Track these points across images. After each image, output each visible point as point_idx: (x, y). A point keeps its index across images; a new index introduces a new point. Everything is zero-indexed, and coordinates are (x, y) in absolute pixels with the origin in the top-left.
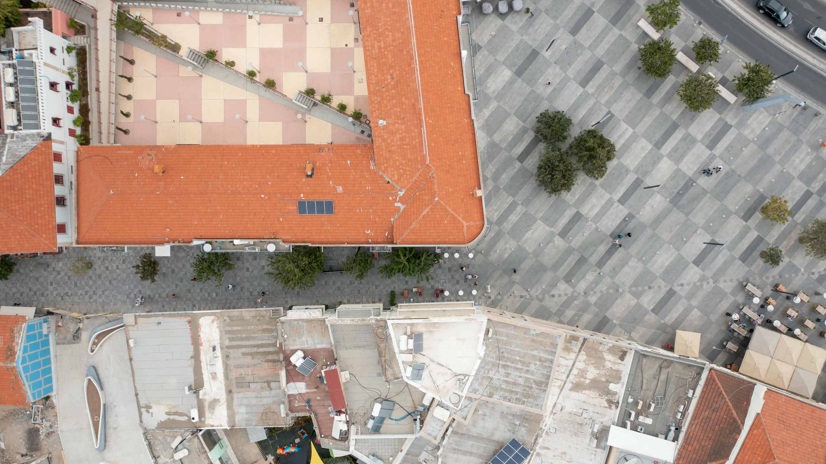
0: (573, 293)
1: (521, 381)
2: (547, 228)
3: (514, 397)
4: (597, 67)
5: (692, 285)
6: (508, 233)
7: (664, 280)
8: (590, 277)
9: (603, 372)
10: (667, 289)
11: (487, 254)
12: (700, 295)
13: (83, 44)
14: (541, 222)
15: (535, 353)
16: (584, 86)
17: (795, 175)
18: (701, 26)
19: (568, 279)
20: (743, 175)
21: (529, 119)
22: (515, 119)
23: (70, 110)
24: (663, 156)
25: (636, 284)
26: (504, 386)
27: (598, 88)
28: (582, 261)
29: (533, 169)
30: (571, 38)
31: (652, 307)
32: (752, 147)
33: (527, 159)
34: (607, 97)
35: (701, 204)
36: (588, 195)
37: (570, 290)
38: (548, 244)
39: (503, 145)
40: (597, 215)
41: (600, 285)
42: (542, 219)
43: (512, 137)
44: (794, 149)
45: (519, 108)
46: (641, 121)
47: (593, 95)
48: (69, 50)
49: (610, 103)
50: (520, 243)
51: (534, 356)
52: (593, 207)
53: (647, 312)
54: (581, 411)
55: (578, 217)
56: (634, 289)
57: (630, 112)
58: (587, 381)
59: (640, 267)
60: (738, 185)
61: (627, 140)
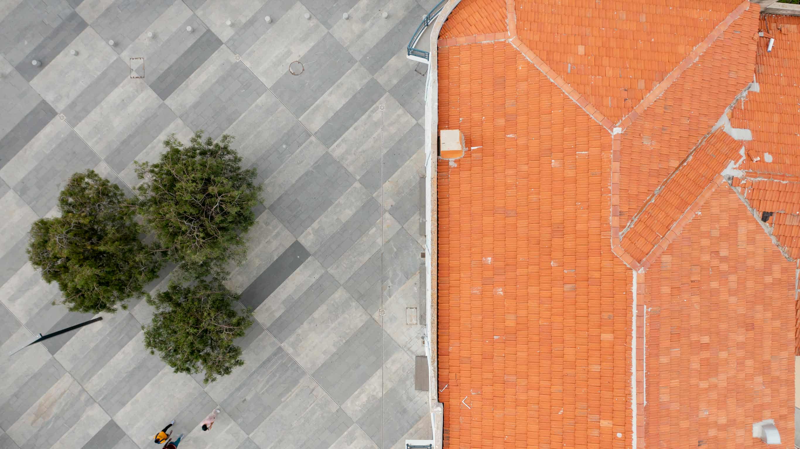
2: (248, 64)
6: (352, 61)
14: (263, 79)
16: (112, 425)
21: (265, 355)
22: (302, 361)
27: (77, 417)
29: (267, 224)
33: (281, 251)
34: (54, 390)
36: (131, 137)
38: (251, 22)
39: (340, 295)
40: (114, 84)
42: (261, 89)
43: (316, 315)
45: (288, 390)
47: (91, 400)
49: (49, 374)
50: (324, 31)
52: (124, 104)
55: (165, 83)
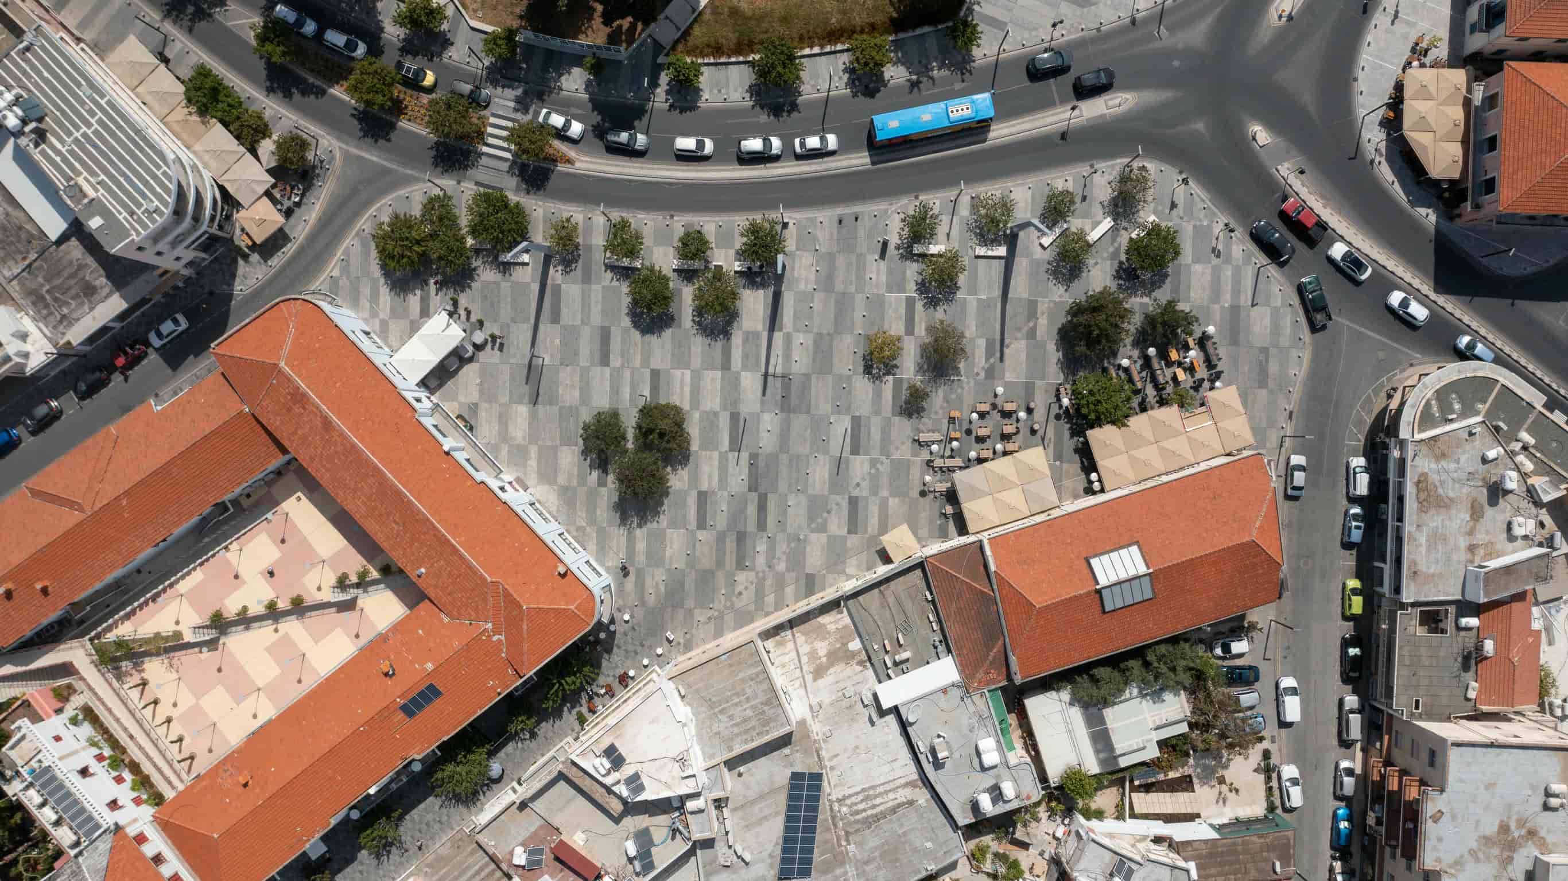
0: (757, 576)
1: (749, 713)
2: (682, 531)
3: (754, 734)
4: (605, 336)
5: (867, 477)
6: (647, 566)
7: (838, 494)
8: (762, 547)
9: (832, 639)
10: (847, 500)
11: (643, 603)
12: (884, 480)
13: (82, 703)
14: (671, 531)
15: (741, 675)
16: (607, 364)
17: (882, 291)
18: (675, 218)
19: (741, 565)
20: (831, 332)
22: (565, 448)
23: (119, 780)
24: (739, 373)
25: (811, 519)
26: (736, 730)
27: (622, 356)
28: (741, 538)
30: (558, 326)
31: (846, 529)
32: (818, 297)
34: (638, 357)
35: (813, 390)
36: (697, 468)
37: (752, 575)
38: (694, 546)
39: (575, 482)
40: (720, 481)
41: (777, 547)
42: (669, 527)
43: (576, 468)
44: (861, 266)
45: (560, 434)
46: (690, 357)
47: (623, 366)
48: (74, 721)
49: (646, 361)
50: (667, 566)
51: (743, 680)
52: (710, 477)
53: (844, 539)
54: (840, 694)
55: (703, 497)
56: (813, 526)
57: (673, 355)
58: (824, 659)
59: (803, 499)
60: (835, 343)
61: (692, 385)
